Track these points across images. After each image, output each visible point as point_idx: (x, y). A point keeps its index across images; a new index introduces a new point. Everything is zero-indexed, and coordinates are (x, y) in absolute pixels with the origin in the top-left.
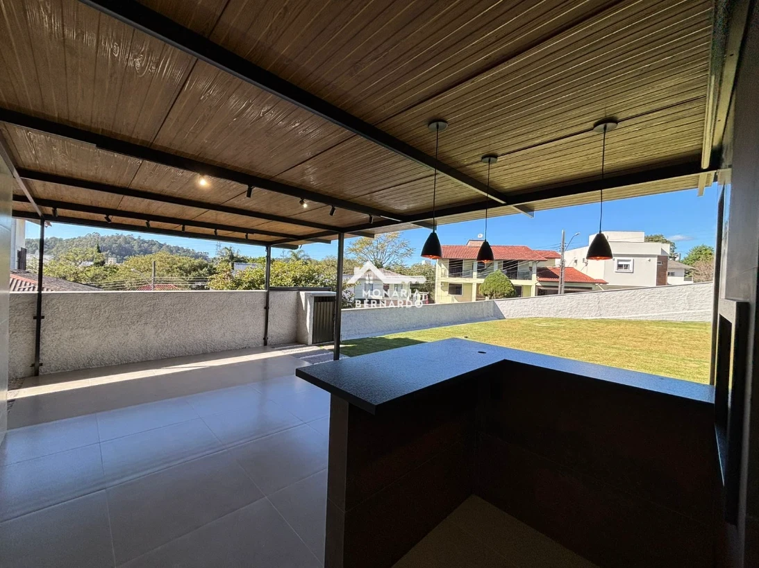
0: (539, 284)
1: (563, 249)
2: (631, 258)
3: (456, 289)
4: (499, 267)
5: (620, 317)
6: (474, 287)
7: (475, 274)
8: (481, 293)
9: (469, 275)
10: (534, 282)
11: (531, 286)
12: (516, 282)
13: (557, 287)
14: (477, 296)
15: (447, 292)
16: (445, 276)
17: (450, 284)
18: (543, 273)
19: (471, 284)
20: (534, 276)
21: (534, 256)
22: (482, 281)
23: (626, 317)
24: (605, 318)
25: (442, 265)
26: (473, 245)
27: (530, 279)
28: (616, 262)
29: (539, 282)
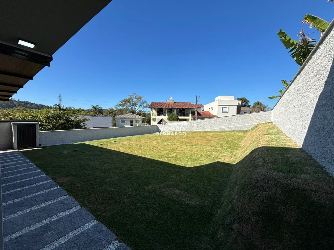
2: (228, 107)
4: (176, 111)
5: (205, 130)
7: (167, 114)
9: (165, 115)
10: (190, 117)
11: (189, 119)
16: (155, 115)
18: (193, 113)
20: (190, 115)
23: (208, 130)
24: (200, 130)
25: (153, 110)
26: (169, 102)
28: (222, 108)
29: (192, 117)
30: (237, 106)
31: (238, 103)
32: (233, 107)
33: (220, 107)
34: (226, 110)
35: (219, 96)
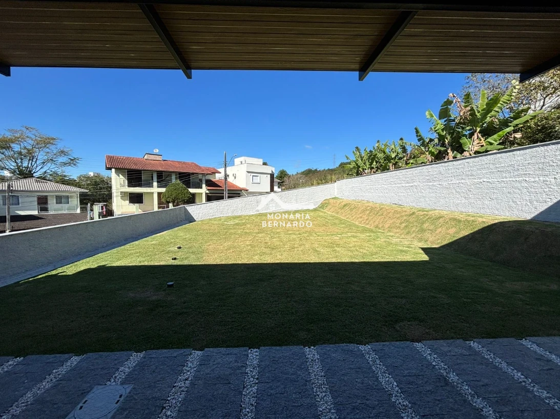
0: (208, 192)
1: (226, 165)
2: (259, 175)
3: (136, 199)
4: (176, 179)
6: (156, 196)
7: (155, 184)
8: (163, 200)
9: (151, 185)
10: (204, 190)
11: (202, 193)
12: (192, 190)
13: (223, 194)
14: (159, 204)
15: (128, 202)
16: (124, 186)
17: (130, 194)
18: (210, 183)
19: (153, 193)
20: (204, 186)
21: (203, 171)
22: (163, 190)
25: (120, 175)
26: (150, 158)
27: (201, 188)
28: (252, 176)
29: (208, 190)
30: (271, 174)
31: (272, 171)
32: (266, 175)
33: (250, 174)
34: (257, 180)
35: (241, 156)
